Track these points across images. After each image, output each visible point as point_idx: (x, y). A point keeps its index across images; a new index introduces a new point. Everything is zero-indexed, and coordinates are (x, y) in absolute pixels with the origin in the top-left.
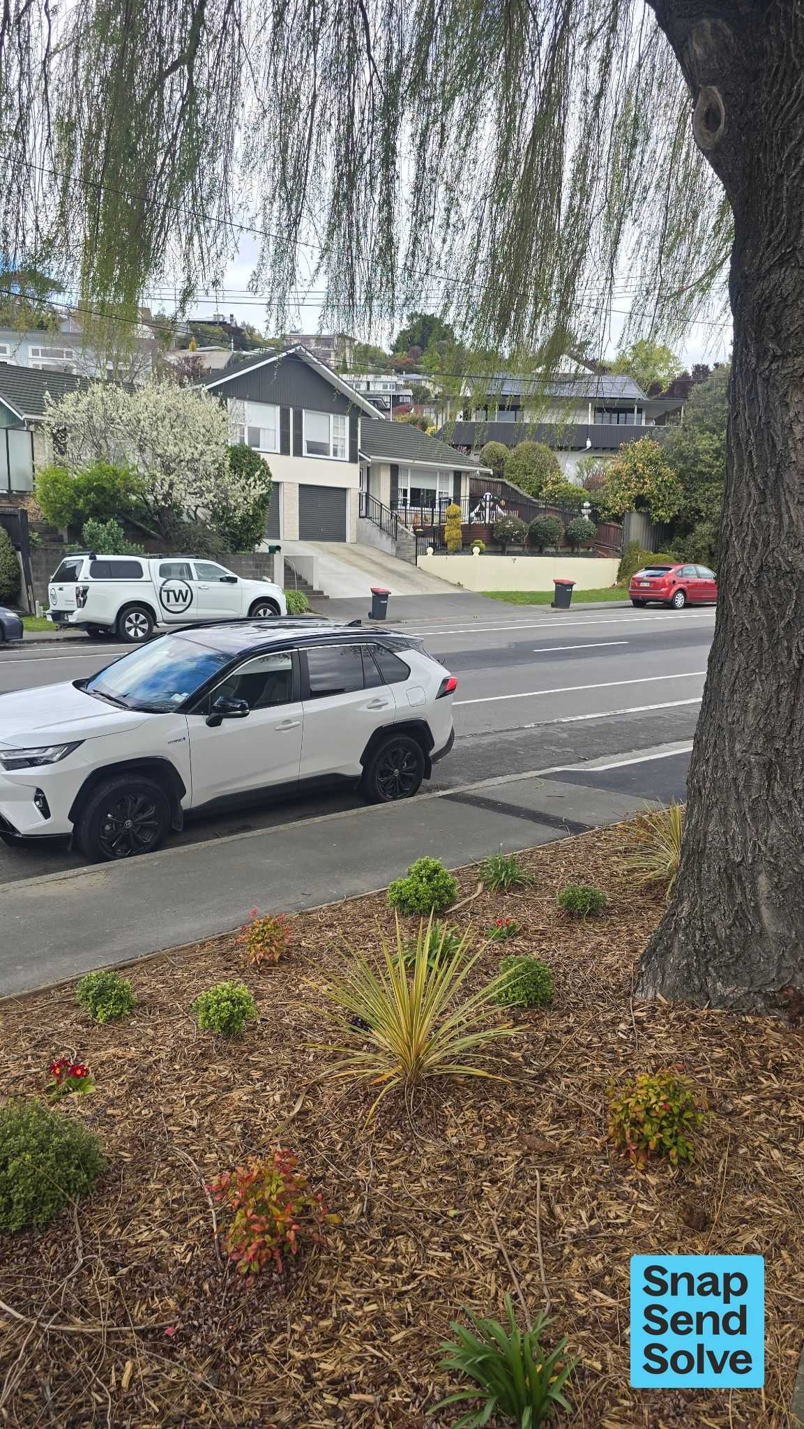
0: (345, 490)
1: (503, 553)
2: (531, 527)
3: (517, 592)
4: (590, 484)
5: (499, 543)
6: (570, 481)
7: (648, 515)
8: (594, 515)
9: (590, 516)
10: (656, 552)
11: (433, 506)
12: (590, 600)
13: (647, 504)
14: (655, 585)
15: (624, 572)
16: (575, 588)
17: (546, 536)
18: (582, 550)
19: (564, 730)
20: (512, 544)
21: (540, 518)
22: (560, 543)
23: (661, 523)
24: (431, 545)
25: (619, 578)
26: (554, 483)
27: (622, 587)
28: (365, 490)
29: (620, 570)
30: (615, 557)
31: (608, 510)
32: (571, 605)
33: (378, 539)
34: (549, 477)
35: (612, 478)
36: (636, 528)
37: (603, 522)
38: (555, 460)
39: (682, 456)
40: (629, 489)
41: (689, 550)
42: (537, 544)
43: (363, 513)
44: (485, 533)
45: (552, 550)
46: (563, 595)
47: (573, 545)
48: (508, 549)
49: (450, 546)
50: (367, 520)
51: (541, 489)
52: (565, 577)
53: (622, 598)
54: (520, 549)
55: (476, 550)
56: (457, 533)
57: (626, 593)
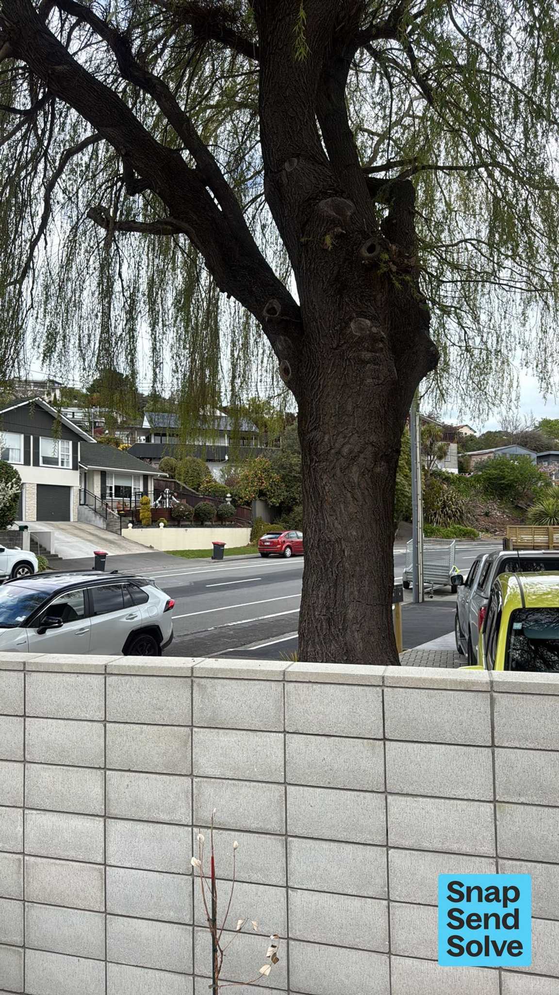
0: (69, 488)
1: (178, 526)
2: (196, 510)
3: (189, 551)
4: (230, 482)
5: (175, 519)
6: (217, 480)
7: (266, 502)
8: (233, 502)
9: (231, 502)
10: (272, 524)
11: (130, 497)
12: (235, 554)
13: (264, 495)
14: (274, 544)
15: (254, 536)
16: (226, 547)
17: (205, 515)
18: (227, 523)
19: (231, 630)
20: (184, 520)
21: (201, 504)
22: (214, 519)
23: (273, 506)
24: (130, 522)
25: (251, 540)
26: (208, 482)
27: (254, 545)
28: (83, 487)
29: (251, 535)
30: (248, 527)
31: (242, 498)
32: (224, 557)
33: (94, 518)
34: (204, 479)
35: (242, 479)
36: (259, 509)
37: (239, 506)
38: (207, 468)
39: (282, 467)
40: (253, 486)
41: (291, 522)
42: (200, 520)
43: (82, 502)
44: (167, 514)
45: (209, 523)
46: (219, 552)
47: (222, 520)
48: (182, 523)
49: (144, 522)
50: (85, 507)
51: (199, 485)
52: (220, 540)
53: (254, 552)
54: (189, 523)
55: (162, 524)
56: (148, 514)
57: (256, 549)
